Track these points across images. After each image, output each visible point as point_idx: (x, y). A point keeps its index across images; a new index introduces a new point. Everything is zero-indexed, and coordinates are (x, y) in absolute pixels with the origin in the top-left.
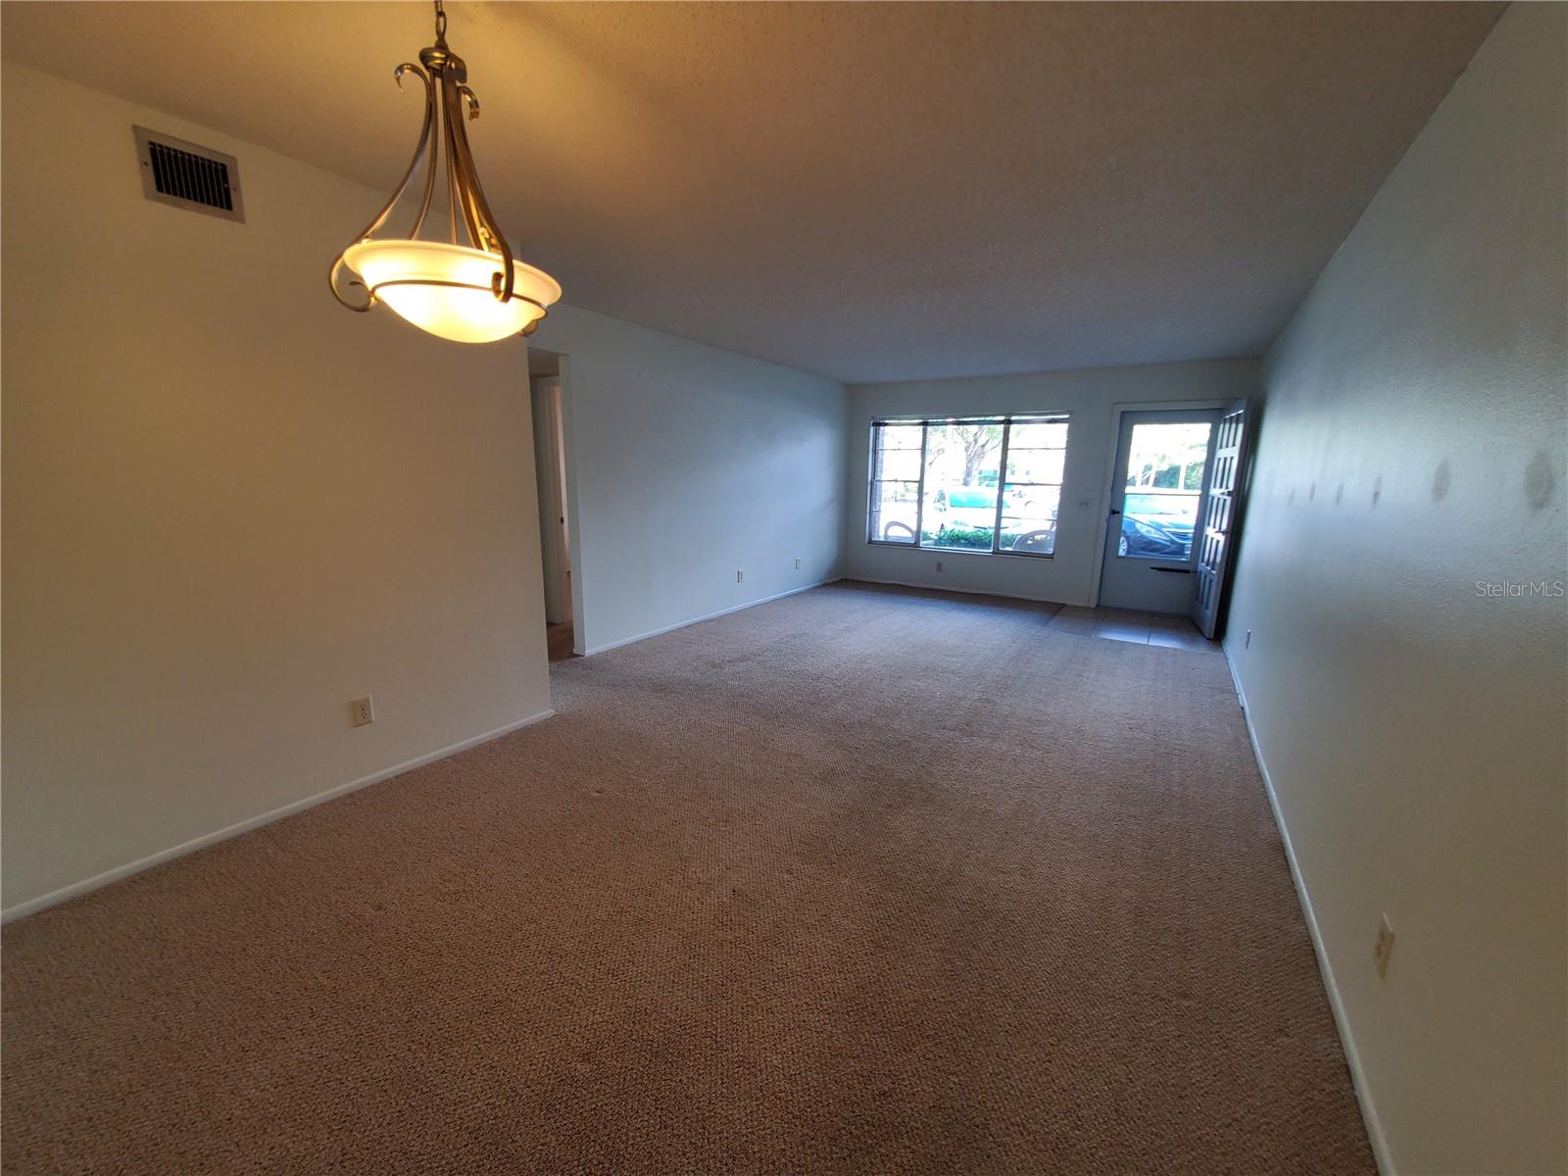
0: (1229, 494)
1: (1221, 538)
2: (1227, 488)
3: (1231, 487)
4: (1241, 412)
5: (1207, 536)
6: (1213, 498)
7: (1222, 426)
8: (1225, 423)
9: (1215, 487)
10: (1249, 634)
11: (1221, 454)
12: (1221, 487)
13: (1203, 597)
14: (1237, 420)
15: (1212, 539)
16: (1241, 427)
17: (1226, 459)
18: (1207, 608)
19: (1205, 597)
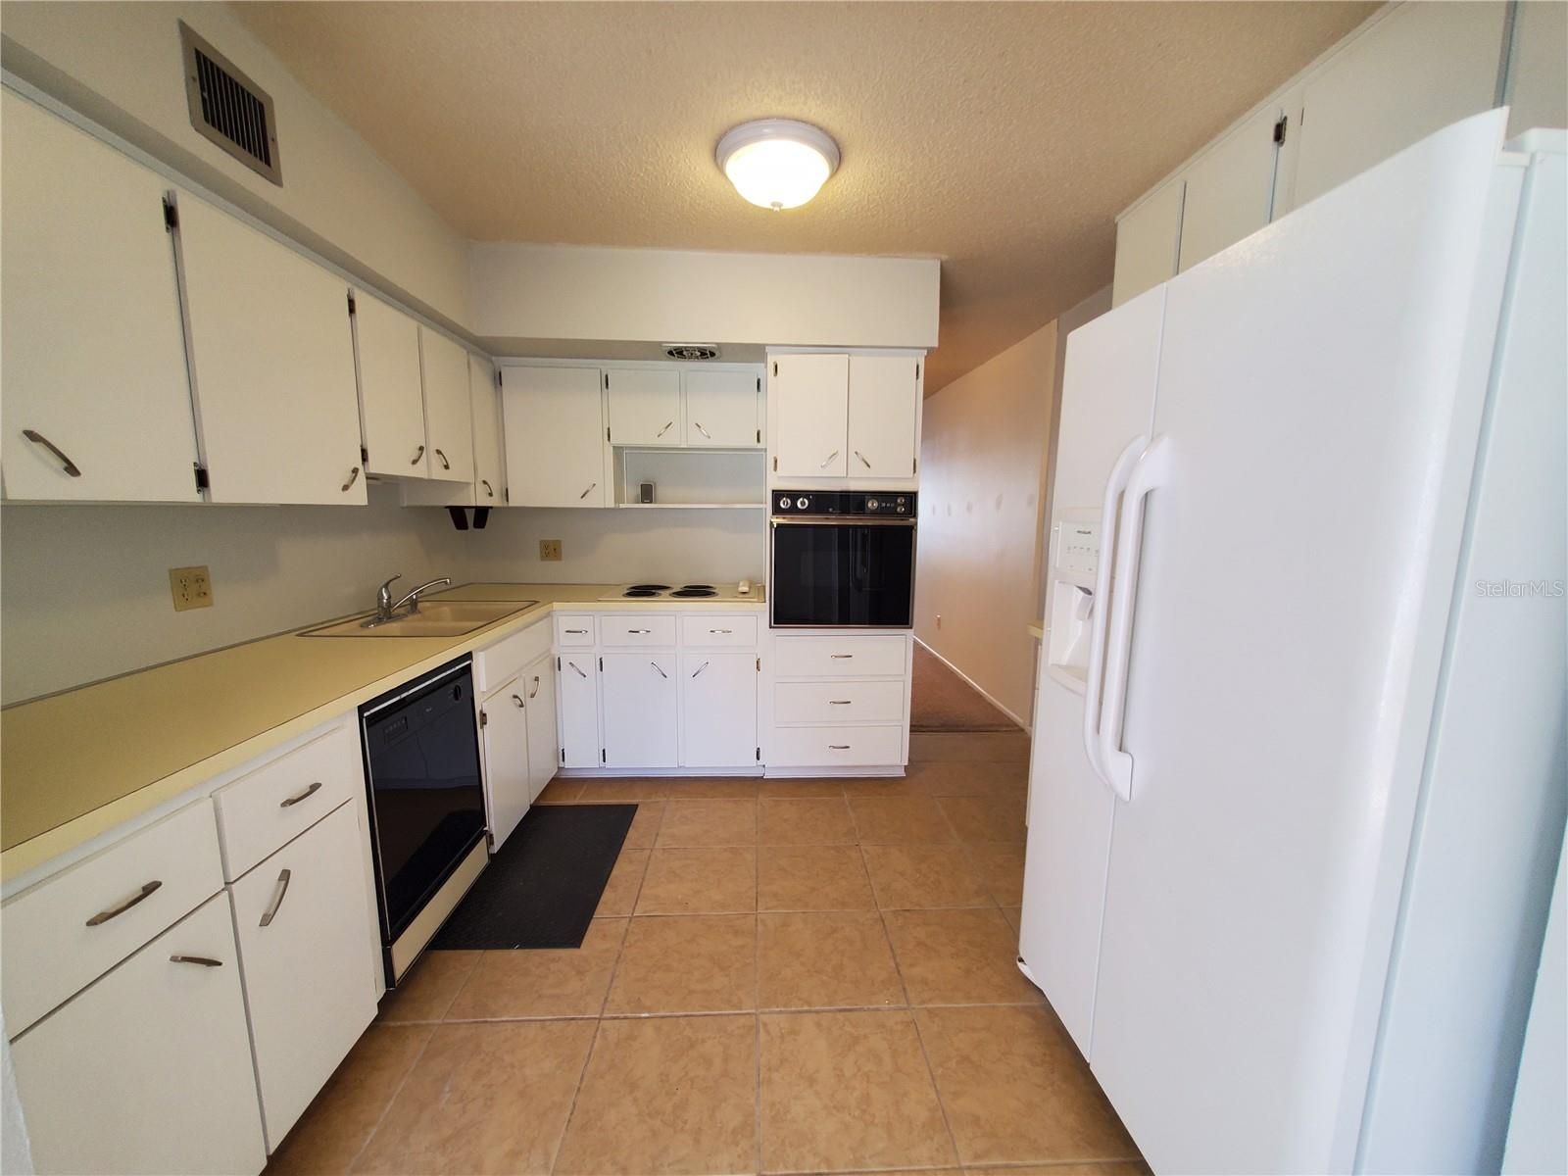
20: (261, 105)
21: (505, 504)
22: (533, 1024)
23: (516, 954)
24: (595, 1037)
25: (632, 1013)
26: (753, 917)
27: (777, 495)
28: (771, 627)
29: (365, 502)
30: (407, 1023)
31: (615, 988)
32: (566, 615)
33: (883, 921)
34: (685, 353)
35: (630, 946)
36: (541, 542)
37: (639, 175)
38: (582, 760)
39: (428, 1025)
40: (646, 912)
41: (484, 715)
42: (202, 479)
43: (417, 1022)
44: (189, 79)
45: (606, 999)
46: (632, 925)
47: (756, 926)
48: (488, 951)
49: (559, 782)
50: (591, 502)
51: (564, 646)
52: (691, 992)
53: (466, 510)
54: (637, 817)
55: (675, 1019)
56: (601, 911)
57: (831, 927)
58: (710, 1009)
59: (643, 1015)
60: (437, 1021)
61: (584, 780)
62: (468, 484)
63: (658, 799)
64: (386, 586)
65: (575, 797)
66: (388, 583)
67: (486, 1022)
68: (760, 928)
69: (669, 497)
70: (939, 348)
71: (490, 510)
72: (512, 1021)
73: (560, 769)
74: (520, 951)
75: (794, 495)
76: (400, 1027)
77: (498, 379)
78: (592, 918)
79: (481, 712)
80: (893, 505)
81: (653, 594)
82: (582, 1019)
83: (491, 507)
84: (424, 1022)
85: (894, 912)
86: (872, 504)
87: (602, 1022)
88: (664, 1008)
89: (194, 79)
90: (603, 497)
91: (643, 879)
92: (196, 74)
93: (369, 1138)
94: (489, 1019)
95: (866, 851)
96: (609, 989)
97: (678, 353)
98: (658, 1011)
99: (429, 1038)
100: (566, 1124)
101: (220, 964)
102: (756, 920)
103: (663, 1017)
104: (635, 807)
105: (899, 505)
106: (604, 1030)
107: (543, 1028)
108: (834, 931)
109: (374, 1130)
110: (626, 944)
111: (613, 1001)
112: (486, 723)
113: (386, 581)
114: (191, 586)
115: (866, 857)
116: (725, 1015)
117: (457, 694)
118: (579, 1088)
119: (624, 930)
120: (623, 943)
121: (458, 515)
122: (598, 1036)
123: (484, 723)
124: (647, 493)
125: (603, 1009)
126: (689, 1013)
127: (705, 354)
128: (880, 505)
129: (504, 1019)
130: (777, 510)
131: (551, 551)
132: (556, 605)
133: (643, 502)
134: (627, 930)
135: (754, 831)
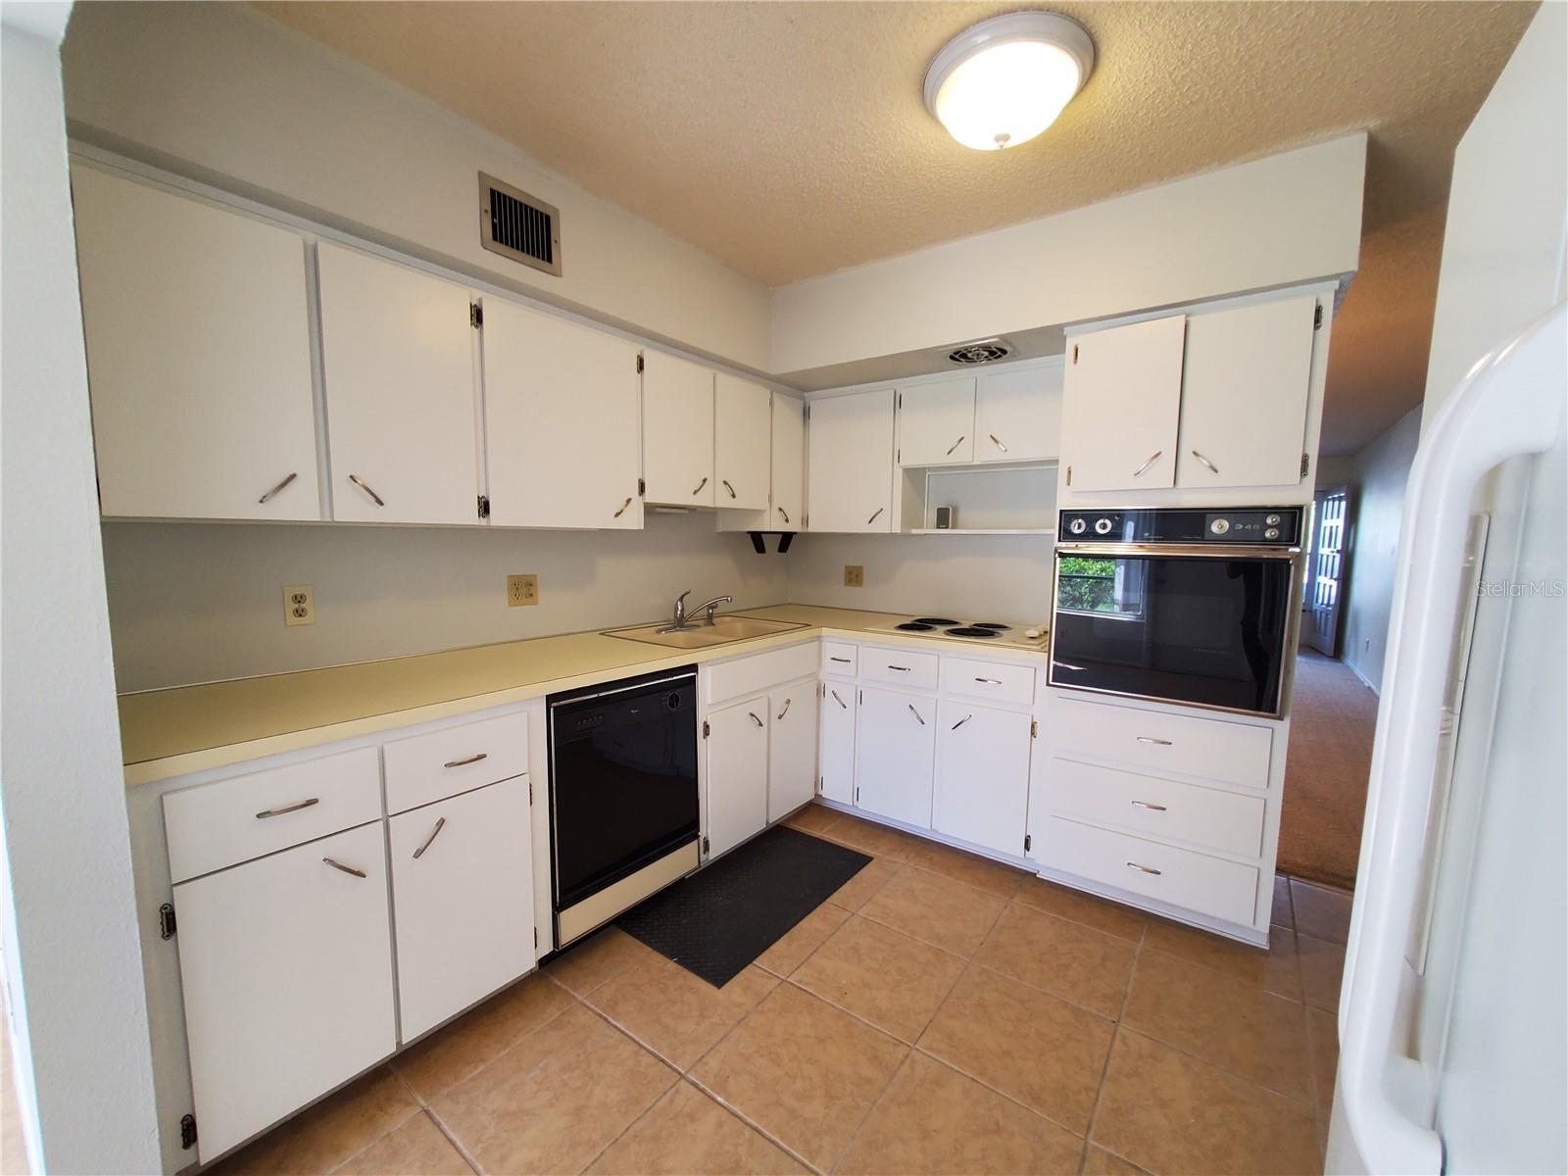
0: (1338, 552)
1: (1334, 584)
2: (1335, 547)
3: (1339, 547)
4: (1343, 494)
5: (1319, 583)
6: (1322, 555)
7: (1325, 503)
8: (1328, 500)
9: (1323, 546)
10: (1368, 642)
11: (1326, 523)
12: (1329, 546)
13: (1320, 628)
14: (1340, 499)
15: (1325, 585)
16: (1343, 504)
17: (1331, 527)
18: (1325, 635)
19: (1323, 627)
20: (548, 218)
21: (805, 531)
22: (633, 1044)
23: (671, 966)
24: (665, 1094)
25: (711, 1089)
26: (904, 1050)
27: (1067, 516)
28: (1048, 684)
29: (642, 528)
30: (564, 987)
31: (718, 1051)
32: (835, 641)
33: (1083, 1159)
34: (969, 355)
35: (762, 1012)
36: (846, 567)
37: (866, 168)
38: (836, 794)
39: (573, 996)
40: (800, 982)
41: (707, 727)
42: (485, 508)
43: (569, 989)
44: (483, 212)
45: (703, 1057)
46: (779, 990)
47: (902, 1063)
48: (655, 952)
49: (815, 808)
50: (880, 527)
51: (832, 676)
52: (779, 1103)
53: (763, 536)
54: (864, 872)
55: (742, 1124)
56: (763, 961)
57: (997, 1123)
58: (782, 1139)
59: (719, 1099)
60: (580, 998)
61: (840, 814)
62: (764, 511)
63: (897, 860)
64: (681, 599)
65: (822, 830)
66: (683, 596)
67: (606, 1020)
68: (905, 1070)
69: (972, 522)
70: (1359, 271)
71: (794, 536)
72: (622, 1032)
73: (817, 795)
74: (676, 965)
75: (1091, 516)
76: (556, 985)
77: (806, 413)
78: (750, 962)
79: (705, 723)
80: (1257, 527)
81: (930, 628)
82: (670, 1066)
83: (795, 533)
84: (572, 992)
85: (1110, 1157)
86: (1219, 527)
87: (683, 1082)
88: (741, 1105)
89: (486, 211)
90: (891, 523)
91: (823, 943)
92: (489, 207)
93: (475, 1073)
94: (610, 1020)
95: (1124, 1038)
96: (712, 1049)
97: (962, 356)
98: (734, 1103)
99: (565, 1009)
100: (583, 1170)
101: (364, 876)
102: (907, 1057)
103: (733, 1114)
104: (867, 860)
105: (1270, 527)
106: (677, 1092)
107: (637, 1054)
108: (998, 1130)
109: (481, 1068)
110: (760, 1008)
111: (706, 1064)
112: (708, 734)
113: (680, 596)
114: (523, 589)
115: (1118, 1045)
116: (792, 1156)
117: (674, 701)
118: (617, 1140)
119: (766, 992)
120: (758, 1004)
121: (757, 539)
122: (668, 1095)
123: (706, 733)
124: (943, 518)
125: (693, 1066)
126: (760, 1127)
127: (995, 353)
128: (1231, 526)
129: (619, 1026)
130: (1066, 534)
131: (854, 576)
132: (825, 631)
133: (938, 527)
134: (771, 992)
135: (981, 939)
